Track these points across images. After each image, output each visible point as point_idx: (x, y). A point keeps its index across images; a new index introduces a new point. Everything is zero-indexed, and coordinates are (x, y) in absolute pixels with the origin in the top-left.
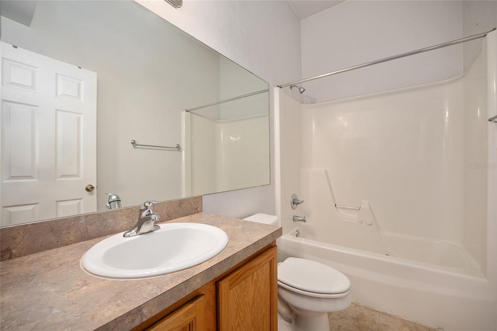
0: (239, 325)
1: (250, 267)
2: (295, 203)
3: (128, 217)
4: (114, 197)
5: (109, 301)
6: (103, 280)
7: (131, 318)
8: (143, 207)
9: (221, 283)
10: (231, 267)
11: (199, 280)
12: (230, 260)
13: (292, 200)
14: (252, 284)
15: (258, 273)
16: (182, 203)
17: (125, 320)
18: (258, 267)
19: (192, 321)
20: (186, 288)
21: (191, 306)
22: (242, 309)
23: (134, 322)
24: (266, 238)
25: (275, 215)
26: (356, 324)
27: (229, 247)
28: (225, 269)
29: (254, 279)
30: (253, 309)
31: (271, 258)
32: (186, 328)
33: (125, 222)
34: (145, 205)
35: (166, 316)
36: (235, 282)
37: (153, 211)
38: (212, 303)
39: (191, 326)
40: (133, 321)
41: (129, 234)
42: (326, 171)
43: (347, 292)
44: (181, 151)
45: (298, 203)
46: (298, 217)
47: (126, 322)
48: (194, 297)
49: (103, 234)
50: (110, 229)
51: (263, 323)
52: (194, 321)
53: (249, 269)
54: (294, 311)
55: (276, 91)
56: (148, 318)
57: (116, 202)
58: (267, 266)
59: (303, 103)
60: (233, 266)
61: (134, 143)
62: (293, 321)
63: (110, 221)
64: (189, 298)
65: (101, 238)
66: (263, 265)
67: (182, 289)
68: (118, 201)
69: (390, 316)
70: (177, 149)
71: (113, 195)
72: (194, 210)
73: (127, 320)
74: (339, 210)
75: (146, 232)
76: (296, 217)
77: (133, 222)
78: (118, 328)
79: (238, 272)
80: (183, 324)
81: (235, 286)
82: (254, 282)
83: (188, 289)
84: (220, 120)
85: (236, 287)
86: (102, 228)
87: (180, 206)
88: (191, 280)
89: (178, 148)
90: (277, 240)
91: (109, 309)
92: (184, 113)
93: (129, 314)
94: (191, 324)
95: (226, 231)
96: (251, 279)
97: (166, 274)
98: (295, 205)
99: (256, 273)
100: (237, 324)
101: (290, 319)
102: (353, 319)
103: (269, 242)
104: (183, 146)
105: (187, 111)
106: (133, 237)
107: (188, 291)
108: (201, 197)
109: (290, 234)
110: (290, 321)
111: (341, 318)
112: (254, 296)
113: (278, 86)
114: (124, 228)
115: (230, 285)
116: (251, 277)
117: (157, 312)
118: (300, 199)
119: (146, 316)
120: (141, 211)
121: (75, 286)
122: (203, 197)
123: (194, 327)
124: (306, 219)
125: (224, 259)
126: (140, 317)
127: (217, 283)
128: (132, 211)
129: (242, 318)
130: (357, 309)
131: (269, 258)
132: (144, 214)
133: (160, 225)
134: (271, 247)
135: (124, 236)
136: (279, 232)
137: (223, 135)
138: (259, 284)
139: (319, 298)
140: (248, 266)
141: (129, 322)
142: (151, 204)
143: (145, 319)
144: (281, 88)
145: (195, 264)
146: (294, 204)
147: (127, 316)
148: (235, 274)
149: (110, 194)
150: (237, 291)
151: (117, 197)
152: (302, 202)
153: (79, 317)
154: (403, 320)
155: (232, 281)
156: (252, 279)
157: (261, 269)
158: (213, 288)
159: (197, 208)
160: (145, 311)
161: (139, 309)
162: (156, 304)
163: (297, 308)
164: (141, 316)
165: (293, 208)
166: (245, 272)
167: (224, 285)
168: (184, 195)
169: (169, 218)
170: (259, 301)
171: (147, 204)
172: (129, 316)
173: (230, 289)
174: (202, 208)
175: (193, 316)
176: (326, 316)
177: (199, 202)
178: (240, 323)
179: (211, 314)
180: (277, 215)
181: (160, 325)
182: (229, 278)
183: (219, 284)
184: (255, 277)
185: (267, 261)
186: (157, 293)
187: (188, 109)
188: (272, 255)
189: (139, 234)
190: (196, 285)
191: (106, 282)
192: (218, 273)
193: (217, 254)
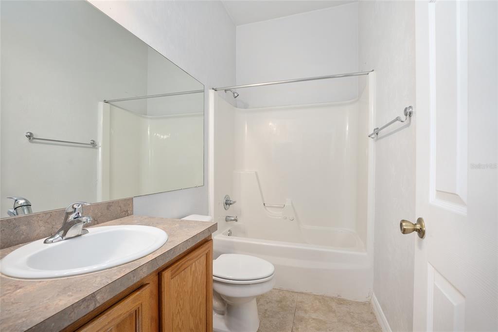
0: (179, 312)
1: (189, 259)
2: (228, 203)
3: (46, 222)
4: (21, 202)
5: (58, 294)
6: (40, 282)
7: (86, 304)
8: (71, 210)
9: (163, 273)
10: (172, 258)
11: (145, 270)
12: (172, 252)
13: (225, 201)
14: (191, 274)
15: (195, 264)
16: (110, 206)
17: (80, 306)
18: (196, 259)
19: (139, 308)
20: (134, 276)
21: (138, 293)
22: (182, 297)
23: (88, 308)
24: (203, 232)
25: (208, 215)
26: (279, 305)
27: (170, 242)
28: (167, 260)
29: (192, 270)
30: (191, 298)
31: (207, 251)
32: (132, 314)
33: (43, 228)
34: (73, 207)
35: (114, 304)
36: (175, 272)
37: (82, 213)
38: (155, 292)
39: (137, 312)
40: (88, 306)
41: (51, 239)
42: (256, 173)
43: (272, 276)
44: (97, 148)
45: (231, 204)
46: (230, 217)
47: (82, 307)
48: (140, 287)
49: (14, 243)
50: (23, 237)
51: (200, 310)
52: (140, 308)
53: (188, 260)
54: (226, 302)
55: (211, 93)
56: (101, 304)
57: (25, 207)
58: (203, 259)
59: (237, 107)
60: (175, 257)
61: (30, 136)
62: (226, 313)
63: (24, 227)
64: (135, 288)
65: (12, 248)
66: (201, 257)
67: (131, 277)
68: (28, 205)
69: (306, 294)
70: (92, 146)
71: (20, 199)
72: (124, 213)
73: (82, 305)
74: (267, 208)
75: (72, 236)
76: (229, 217)
77: (53, 227)
78: (75, 313)
79: (178, 263)
80: (131, 309)
81: (175, 276)
82: (192, 272)
83: (136, 277)
84: (146, 115)
85: (177, 277)
86: (12, 237)
87: (108, 209)
88: (138, 269)
89: (94, 144)
90: (212, 234)
91: (61, 300)
92: (101, 104)
93: (84, 300)
94: (137, 310)
95: (164, 229)
96: (189, 270)
97: (111, 268)
98: (228, 206)
99: (194, 264)
100: (177, 311)
101: (223, 311)
102: (277, 301)
103: (206, 236)
104: (100, 143)
105: (106, 102)
106: (58, 243)
107: (135, 280)
108: (132, 199)
109: (223, 234)
110: (223, 314)
111: (267, 303)
112: (192, 285)
113: (213, 89)
114: (41, 235)
115: (172, 275)
116: (189, 268)
117: (109, 298)
118: (232, 199)
119: (99, 303)
120: (68, 214)
121: (6, 291)
122: (134, 198)
123: (140, 313)
124: (238, 218)
125: (166, 251)
126: (93, 303)
127: (159, 274)
128: (51, 215)
129: (182, 306)
130: (281, 293)
131: (205, 250)
132: (71, 217)
133: (89, 229)
134: (207, 241)
135: (45, 242)
136: (214, 228)
137: (150, 131)
138: (196, 275)
139: (249, 284)
140: (188, 258)
141: (84, 308)
142: (80, 206)
143: (98, 305)
144: (216, 90)
145: (139, 257)
146: (226, 205)
147: (83, 302)
148: (177, 264)
149: (16, 199)
150: (177, 281)
151: (27, 201)
152: (234, 202)
153: (29, 311)
154: (315, 295)
155: (173, 271)
156: (191, 270)
157: (198, 261)
158: (156, 278)
159: (127, 211)
160: (98, 297)
161: (93, 296)
162: (108, 291)
163: (229, 298)
164: (95, 302)
165: (225, 209)
166: (185, 262)
167: (167, 275)
168: (99, 200)
169: (96, 222)
170: (196, 290)
171: (75, 206)
172: (84, 302)
173: (172, 279)
174: (132, 211)
175: (140, 302)
176: (254, 301)
177: (129, 205)
178: (180, 310)
179: (154, 303)
180: (210, 215)
181: (111, 311)
182: (171, 268)
183: (162, 274)
184: (193, 269)
185: (204, 253)
186: (108, 282)
187: (107, 100)
188: (208, 248)
189: (65, 239)
190: (143, 274)
191: (45, 282)
192: (161, 264)
193: (159, 247)
